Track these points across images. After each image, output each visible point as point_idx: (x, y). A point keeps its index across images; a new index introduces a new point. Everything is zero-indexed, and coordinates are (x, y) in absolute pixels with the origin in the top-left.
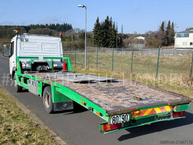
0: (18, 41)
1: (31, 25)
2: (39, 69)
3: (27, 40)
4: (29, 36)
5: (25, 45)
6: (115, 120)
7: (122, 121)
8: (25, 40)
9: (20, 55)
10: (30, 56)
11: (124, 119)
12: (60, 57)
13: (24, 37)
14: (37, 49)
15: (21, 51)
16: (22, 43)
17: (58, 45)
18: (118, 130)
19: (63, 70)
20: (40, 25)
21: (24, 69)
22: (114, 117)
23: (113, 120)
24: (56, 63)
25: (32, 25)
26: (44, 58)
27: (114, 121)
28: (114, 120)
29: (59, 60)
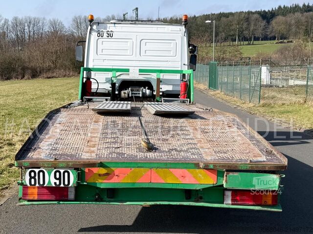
0: (92, 37)
1: (280, 7)
2: (125, 93)
3: (110, 35)
4: (116, 25)
5: (106, 44)
6: (37, 177)
7: (55, 183)
8: (105, 35)
9: (93, 66)
10: (114, 67)
11: (59, 179)
12: (180, 69)
13: (105, 28)
14: (128, 52)
15: (97, 57)
16: (100, 41)
17: (179, 41)
18: (56, 202)
19: (181, 98)
20: (301, 5)
21: (94, 93)
22: (35, 172)
23: (31, 178)
24: (167, 82)
25: (282, 7)
26: (141, 71)
27: (33, 180)
28: (34, 178)
29: (178, 77)
